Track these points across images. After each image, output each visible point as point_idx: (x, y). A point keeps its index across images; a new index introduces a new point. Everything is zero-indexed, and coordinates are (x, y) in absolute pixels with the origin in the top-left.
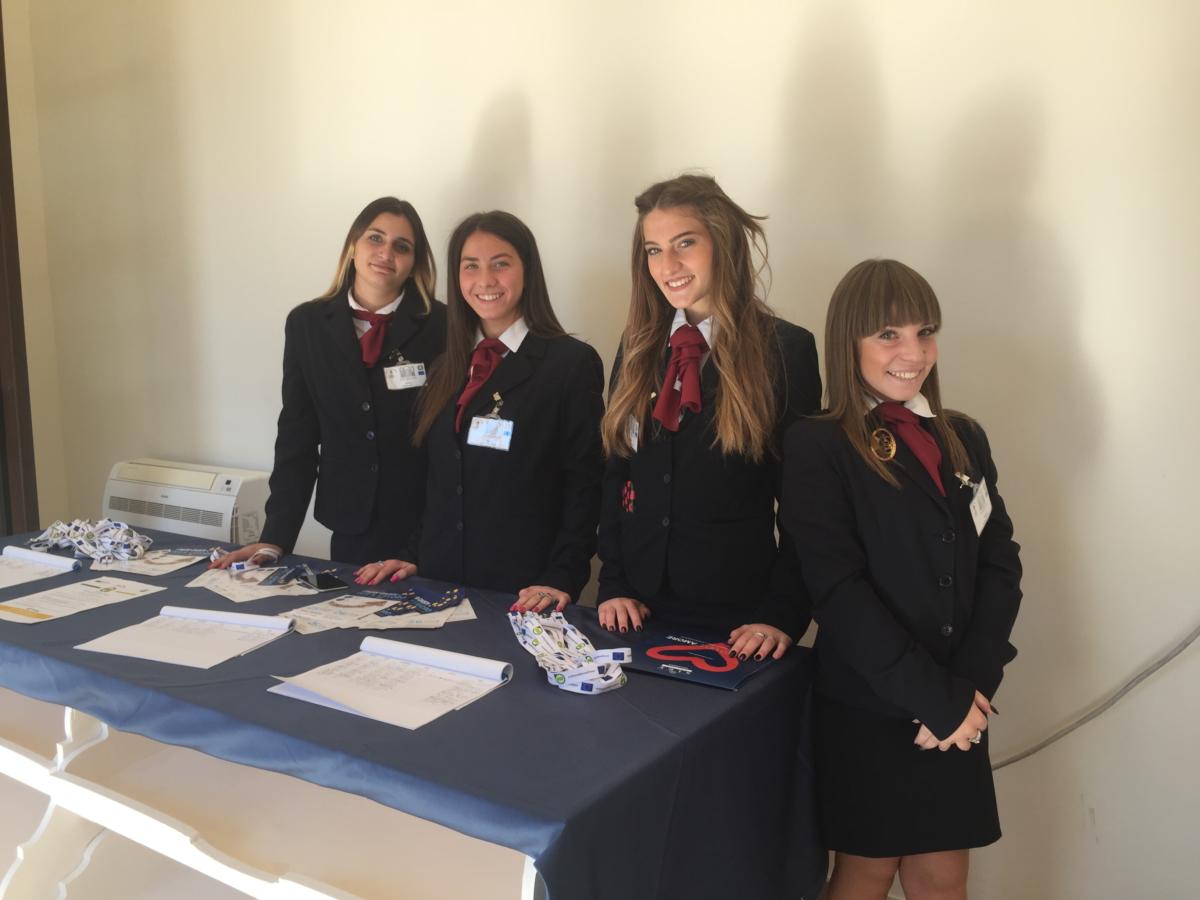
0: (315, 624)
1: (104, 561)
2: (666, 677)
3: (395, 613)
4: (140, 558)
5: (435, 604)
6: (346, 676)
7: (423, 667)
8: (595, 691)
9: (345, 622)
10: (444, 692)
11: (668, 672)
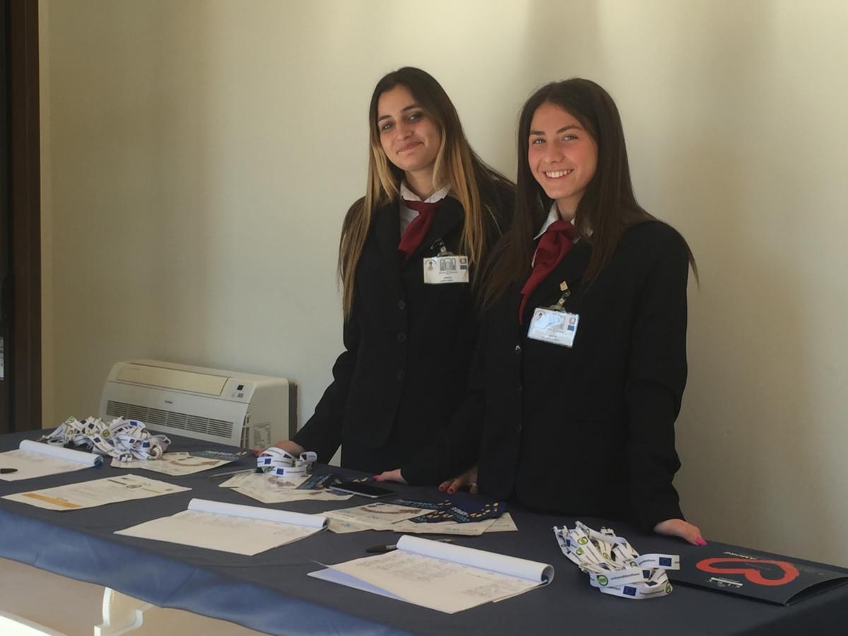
0: (348, 525)
1: (124, 459)
2: (715, 590)
3: (429, 521)
4: (160, 458)
5: (473, 515)
6: (384, 569)
7: (460, 566)
8: (638, 596)
9: (379, 524)
10: (481, 588)
11: (717, 586)
